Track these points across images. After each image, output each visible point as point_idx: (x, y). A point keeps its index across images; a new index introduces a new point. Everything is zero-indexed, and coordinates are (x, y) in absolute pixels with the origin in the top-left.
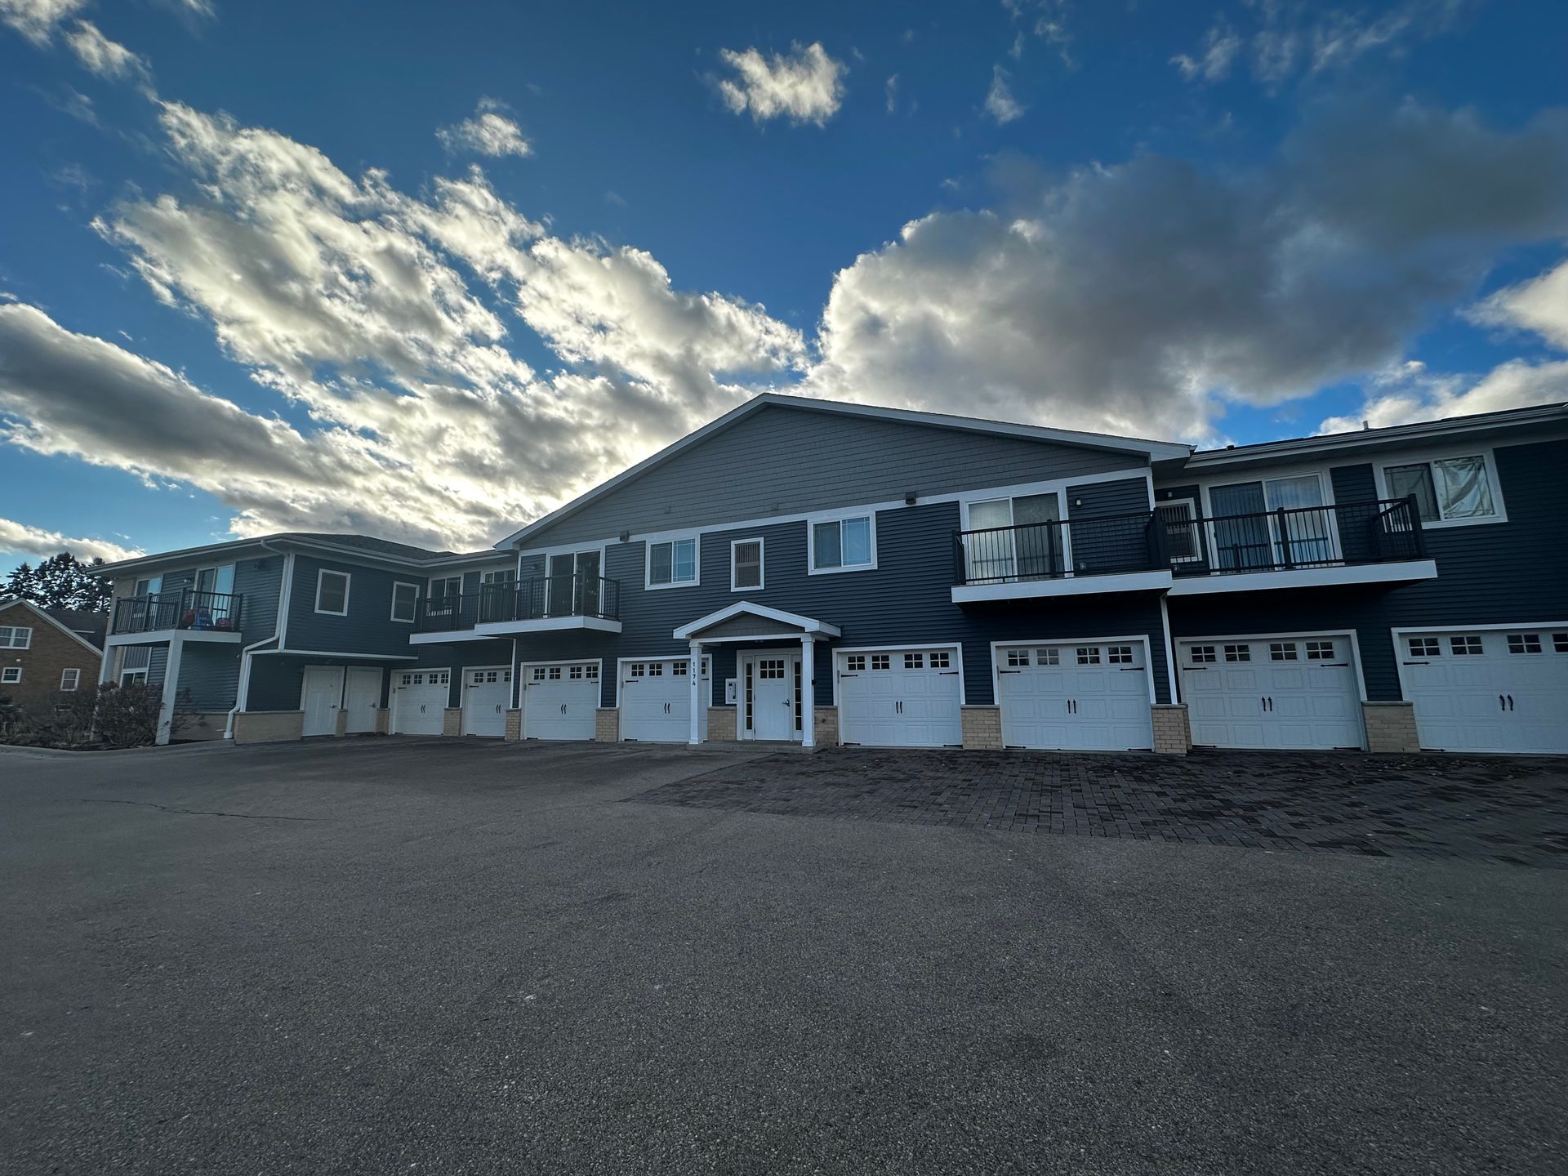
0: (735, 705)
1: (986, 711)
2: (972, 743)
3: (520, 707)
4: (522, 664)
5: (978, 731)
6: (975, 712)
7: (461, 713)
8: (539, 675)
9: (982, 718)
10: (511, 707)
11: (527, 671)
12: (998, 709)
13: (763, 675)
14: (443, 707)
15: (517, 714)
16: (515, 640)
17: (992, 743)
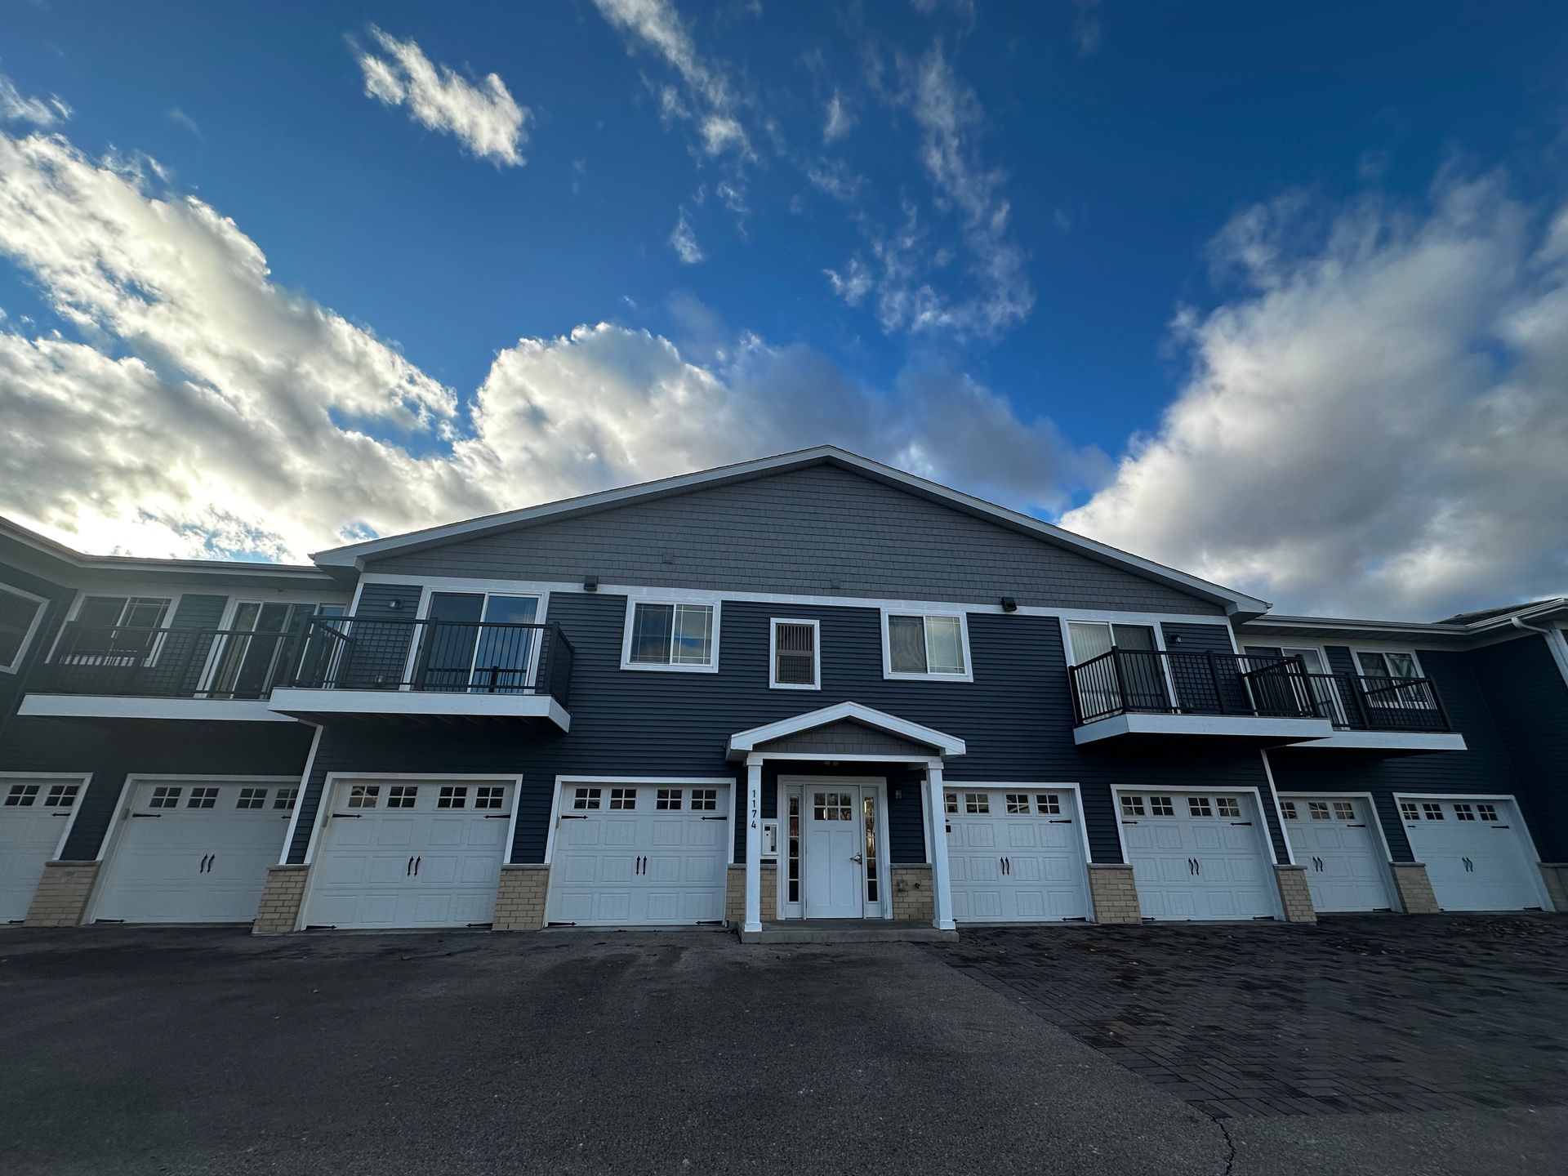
0: (774, 861)
1: (1118, 872)
2: (1109, 914)
3: (307, 861)
4: (331, 776)
5: (1113, 898)
6: (1106, 873)
7: (97, 873)
8: (365, 796)
9: (1116, 881)
10: (283, 862)
11: (337, 790)
12: (1130, 869)
13: (819, 815)
14: (45, 860)
15: (297, 877)
16: (320, 729)
17: (1131, 914)
